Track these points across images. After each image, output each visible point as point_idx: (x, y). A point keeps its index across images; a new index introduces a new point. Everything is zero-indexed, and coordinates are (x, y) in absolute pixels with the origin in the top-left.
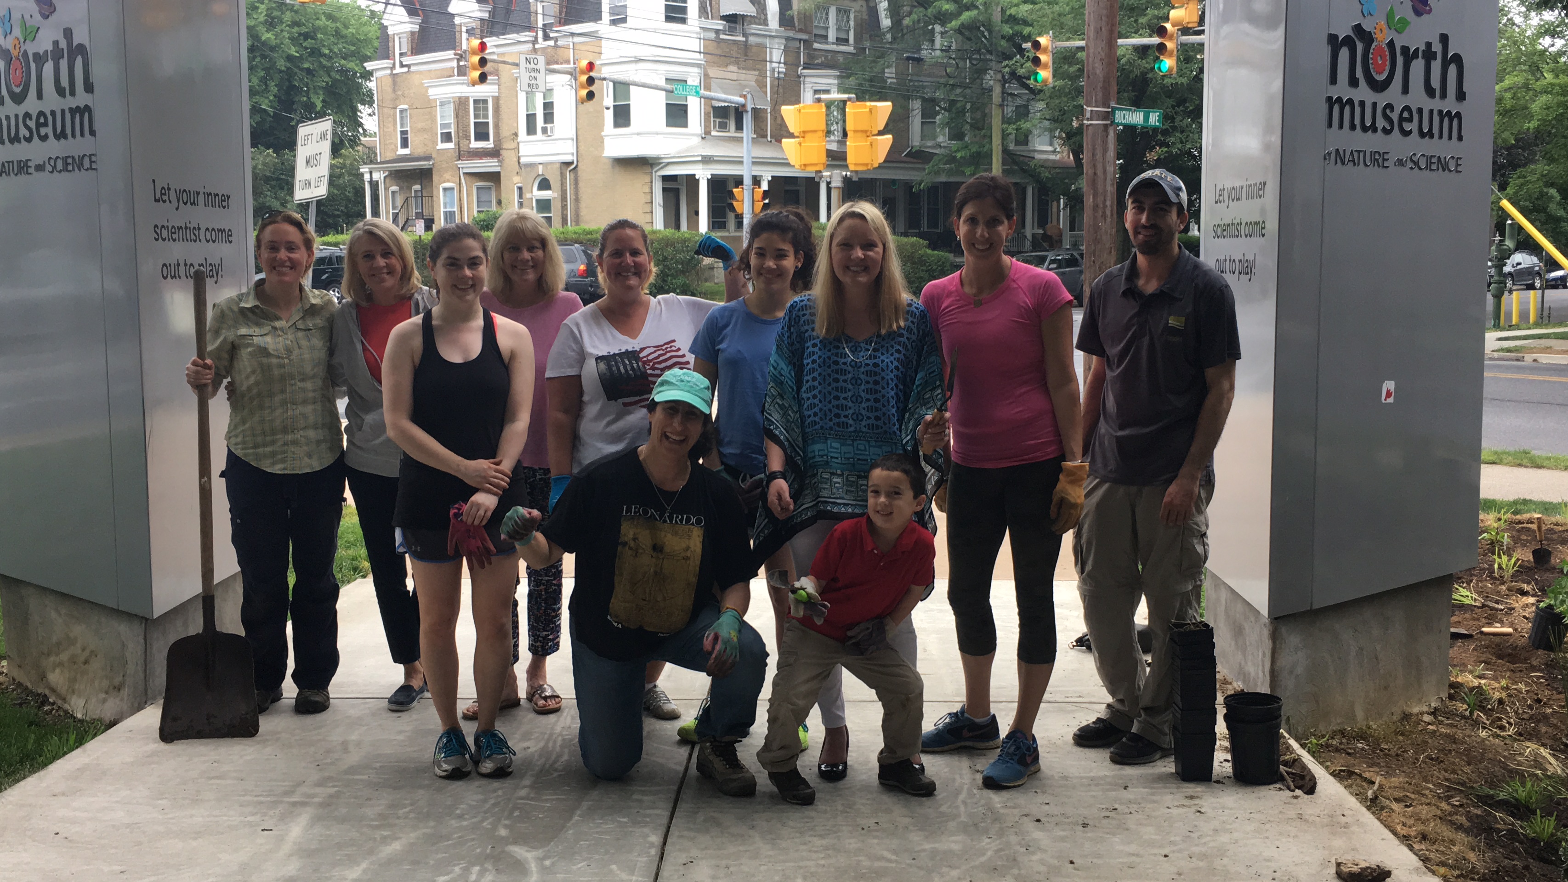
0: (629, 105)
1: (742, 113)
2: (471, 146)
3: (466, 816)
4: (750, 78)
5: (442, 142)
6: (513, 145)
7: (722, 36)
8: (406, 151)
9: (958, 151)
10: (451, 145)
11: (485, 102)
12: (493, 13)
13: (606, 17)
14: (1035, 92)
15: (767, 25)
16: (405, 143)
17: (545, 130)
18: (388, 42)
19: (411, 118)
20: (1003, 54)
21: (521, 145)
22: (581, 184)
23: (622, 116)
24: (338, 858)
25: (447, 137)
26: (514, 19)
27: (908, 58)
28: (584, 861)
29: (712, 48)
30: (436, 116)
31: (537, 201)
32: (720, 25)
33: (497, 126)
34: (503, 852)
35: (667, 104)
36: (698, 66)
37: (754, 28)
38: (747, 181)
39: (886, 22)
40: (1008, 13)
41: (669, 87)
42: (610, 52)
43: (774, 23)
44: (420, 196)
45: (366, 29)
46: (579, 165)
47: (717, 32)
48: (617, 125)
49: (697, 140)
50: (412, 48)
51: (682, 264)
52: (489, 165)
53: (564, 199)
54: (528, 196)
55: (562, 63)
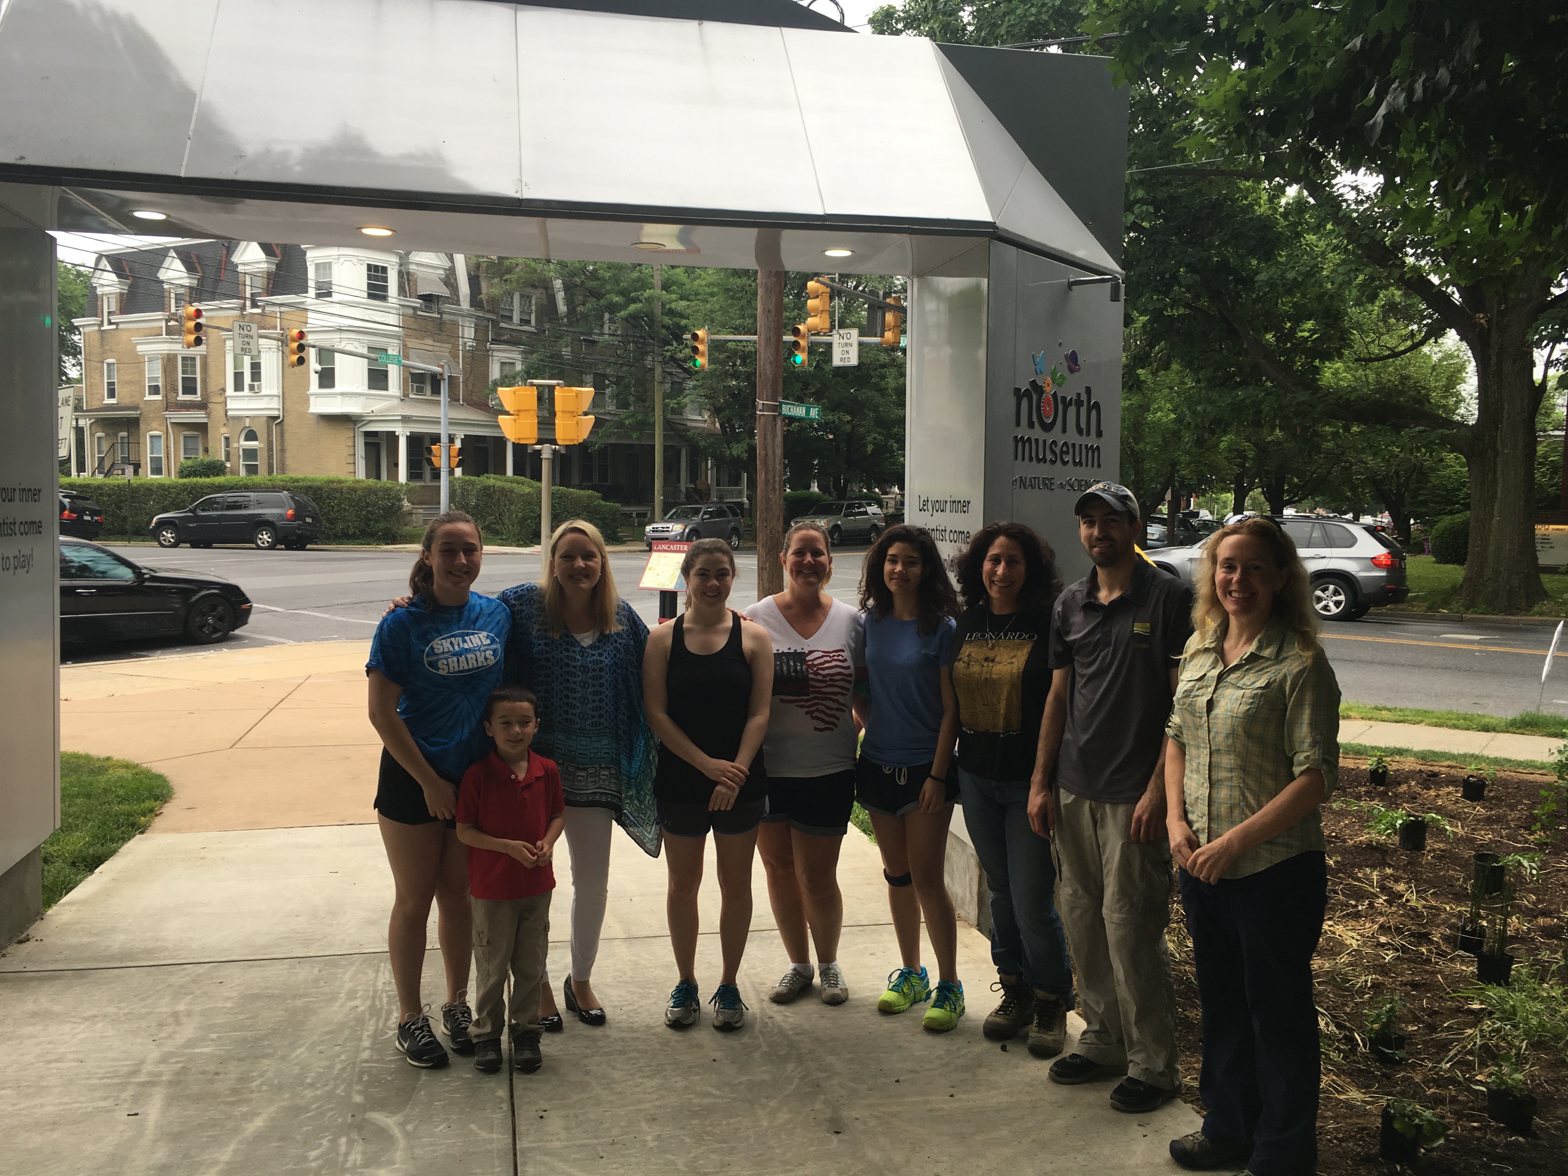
0: (333, 368)
1: (440, 381)
2: (179, 398)
3: (318, 1085)
4: (444, 349)
5: (150, 394)
6: (221, 399)
7: (419, 313)
8: (113, 401)
9: (626, 418)
10: (159, 397)
11: (193, 359)
12: (201, 281)
13: (312, 292)
14: (690, 373)
15: (459, 305)
16: (111, 394)
17: (252, 388)
18: (97, 301)
19: (118, 371)
20: (664, 340)
21: (228, 400)
22: (287, 436)
23: (327, 378)
24: (205, 1139)
25: (155, 390)
26: (222, 288)
27: (585, 340)
28: (442, 1123)
29: (411, 323)
30: (144, 370)
31: (244, 450)
32: (416, 303)
33: (204, 381)
34: (364, 1119)
35: (369, 369)
36: (398, 337)
37: (447, 307)
38: (444, 439)
39: (562, 308)
40: (668, 307)
41: (373, 355)
42: (314, 320)
43: (465, 305)
44: (124, 442)
45: (72, 287)
46: (285, 419)
47: (414, 308)
48: (322, 385)
49: (396, 402)
50: (121, 307)
51: (383, 510)
52: (198, 417)
53: (270, 449)
54: (235, 445)
55: (269, 329)
